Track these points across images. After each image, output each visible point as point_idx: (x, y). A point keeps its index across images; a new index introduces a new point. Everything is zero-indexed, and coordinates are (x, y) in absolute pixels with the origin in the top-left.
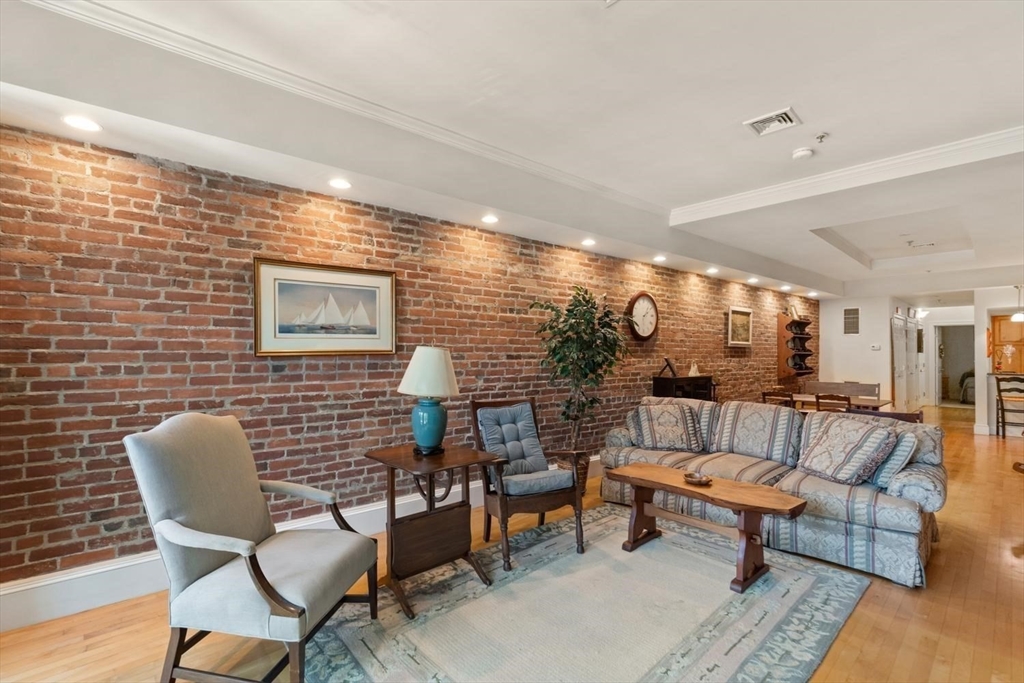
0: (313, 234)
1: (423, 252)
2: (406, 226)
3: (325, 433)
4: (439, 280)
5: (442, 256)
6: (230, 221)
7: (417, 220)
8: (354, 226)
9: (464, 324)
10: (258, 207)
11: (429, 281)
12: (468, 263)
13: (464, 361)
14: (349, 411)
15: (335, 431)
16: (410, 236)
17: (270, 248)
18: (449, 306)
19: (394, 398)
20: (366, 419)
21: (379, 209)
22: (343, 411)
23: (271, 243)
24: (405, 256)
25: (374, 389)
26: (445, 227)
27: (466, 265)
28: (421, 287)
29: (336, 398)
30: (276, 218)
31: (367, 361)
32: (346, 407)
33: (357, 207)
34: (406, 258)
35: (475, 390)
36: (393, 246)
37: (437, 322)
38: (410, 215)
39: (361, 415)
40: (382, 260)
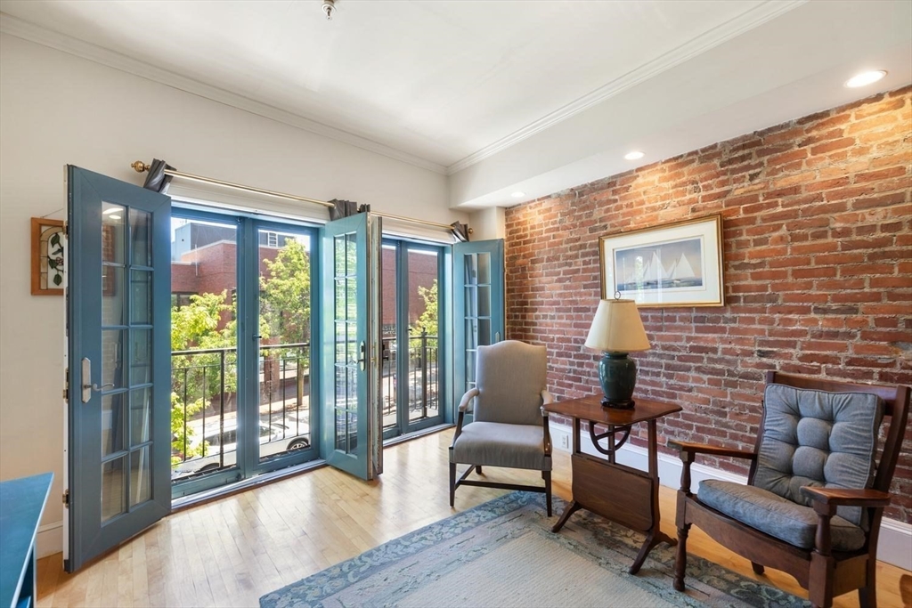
0: (642, 203)
1: (768, 174)
2: (741, 153)
3: (654, 378)
4: (798, 203)
5: (804, 167)
6: (590, 215)
7: (757, 138)
8: (678, 181)
9: (858, 258)
10: (604, 198)
11: (780, 209)
12: (865, 159)
13: (859, 317)
14: (676, 362)
15: (664, 379)
16: (745, 163)
17: (613, 226)
18: (823, 235)
19: (728, 357)
20: (693, 374)
21: (704, 150)
22: (670, 362)
23: (613, 222)
24: (738, 190)
25: (702, 344)
26: (808, 125)
27: (855, 164)
28: (764, 220)
29: (664, 348)
30: (616, 201)
31: (694, 314)
32: (673, 358)
33: (680, 161)
34: (742, 191)
35: (892, 365)
36: (723, 184)
37: (794, 262)
38: (745, 138)
39: (688, 369)
40: (710, 204)
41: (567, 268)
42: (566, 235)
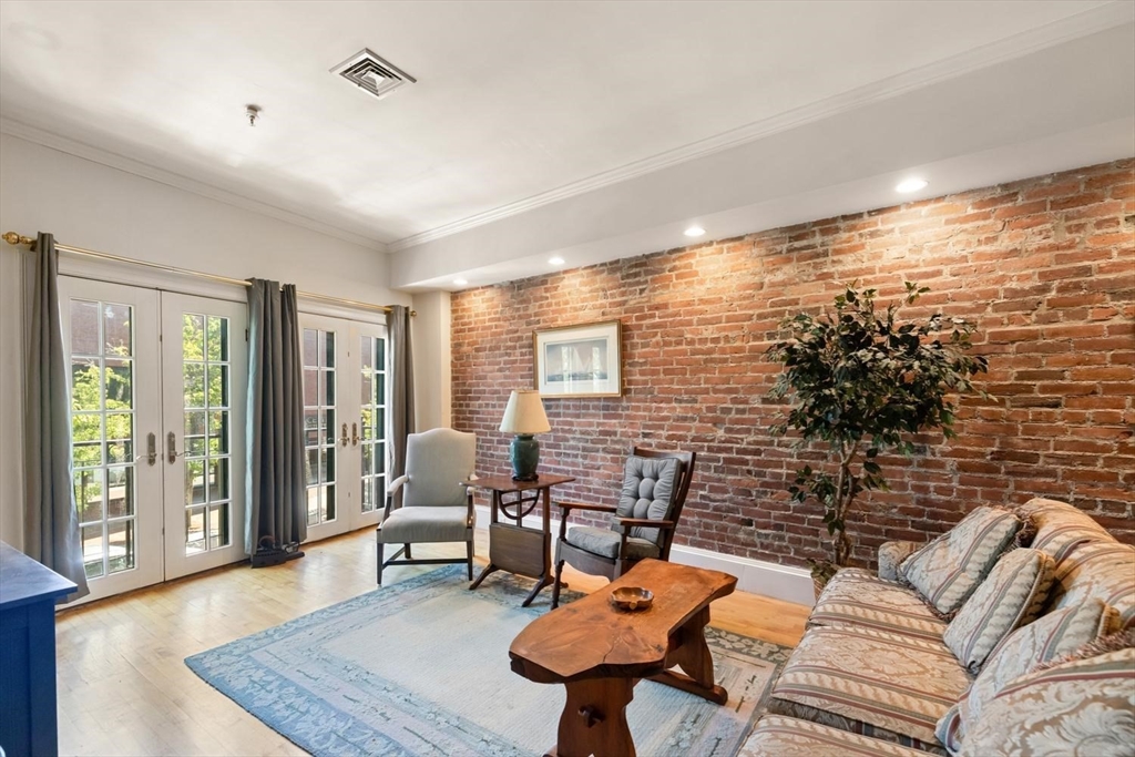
0: (567, 303)
1: (651, 291)
2: (634, 270)
3: (574, 459)
4: (667, 316)
5: (671, 288)
6: (526, 309)
7: (644, 260)
8: (594, 287)
9: (697, 361)
10: (538, 295)
11: (657, 320)
12: (703, 288)
13: (697, 406)
14: (590, 445)
15: (580, 460)
16: (637, 279)
17: (545, 321)
18: (679, 343)
19: (624, 439)
20: (601, 454)
21: (611, 263)
22: (585, 445)
23: (545, 317)
24: (633, 301)
25: (607, 428)
26: (674, 256)
27: (699, 291)
28: (648, 328)
29: (582, 433)
30: (547, 298)
31: (602, 403)
32: (587, 441)
33: (595, 269)
34: (635, 301)
35: (712, 441)
36: (623, 294)
37: (665, 363)
38: (637, 258)
39: (597, 451)
40: (615, 310)
41: (506, 358)
42: (506, 326)
